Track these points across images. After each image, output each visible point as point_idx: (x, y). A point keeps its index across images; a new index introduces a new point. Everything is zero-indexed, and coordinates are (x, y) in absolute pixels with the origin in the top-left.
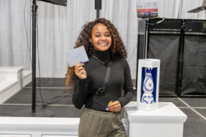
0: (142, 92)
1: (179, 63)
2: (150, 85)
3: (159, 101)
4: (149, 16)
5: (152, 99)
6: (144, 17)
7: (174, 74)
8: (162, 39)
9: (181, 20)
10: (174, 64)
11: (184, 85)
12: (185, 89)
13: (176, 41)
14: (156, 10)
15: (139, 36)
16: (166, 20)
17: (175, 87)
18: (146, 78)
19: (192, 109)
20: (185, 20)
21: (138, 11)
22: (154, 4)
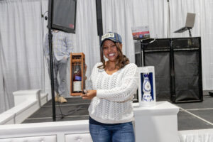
0: (143, 93)
1: (171, 77)
2: (148, 87)
3: (157, 101)
4: (143, 38)
5: (151, 97)
6: (139, 39)
7: (168, 84)
8: (156, 55)
9: (170, 39)
10: (167, 77)
11: (177, 93)
12: (179, 96)
13: (167, 57)
14: (148, 32)
15: (136, 55)
16: (157, 40)
17: (170, 95)
18: (145, 81)
19: (186, 111)
20: (173, 39)
21: (134, 35)
22: (146, 27)
